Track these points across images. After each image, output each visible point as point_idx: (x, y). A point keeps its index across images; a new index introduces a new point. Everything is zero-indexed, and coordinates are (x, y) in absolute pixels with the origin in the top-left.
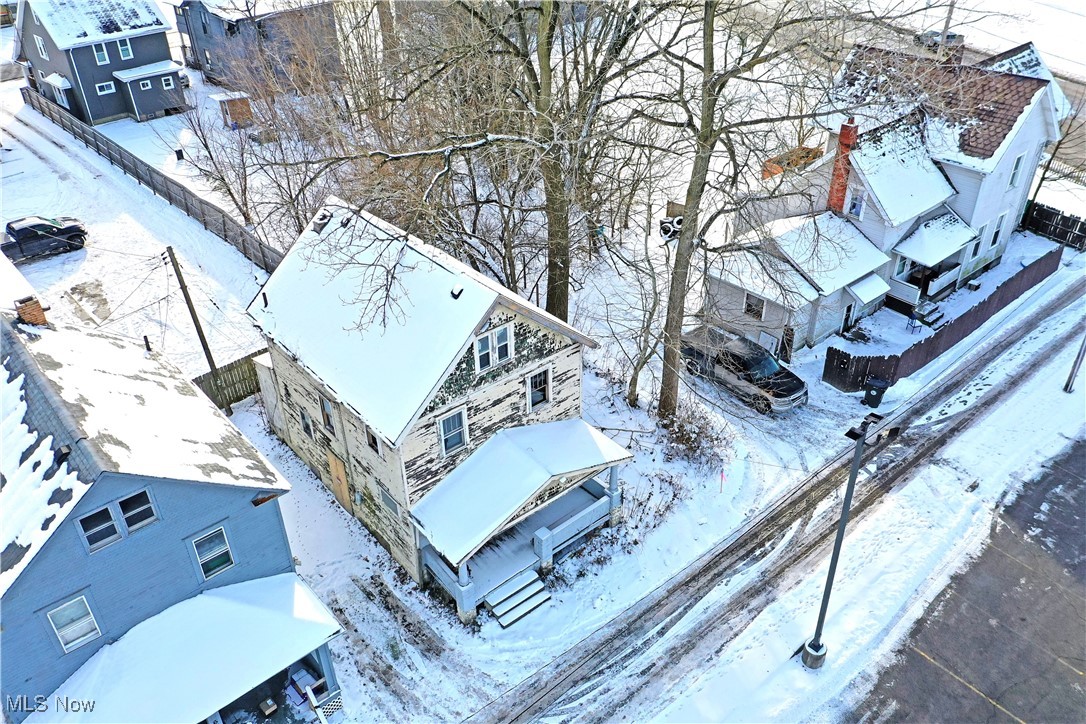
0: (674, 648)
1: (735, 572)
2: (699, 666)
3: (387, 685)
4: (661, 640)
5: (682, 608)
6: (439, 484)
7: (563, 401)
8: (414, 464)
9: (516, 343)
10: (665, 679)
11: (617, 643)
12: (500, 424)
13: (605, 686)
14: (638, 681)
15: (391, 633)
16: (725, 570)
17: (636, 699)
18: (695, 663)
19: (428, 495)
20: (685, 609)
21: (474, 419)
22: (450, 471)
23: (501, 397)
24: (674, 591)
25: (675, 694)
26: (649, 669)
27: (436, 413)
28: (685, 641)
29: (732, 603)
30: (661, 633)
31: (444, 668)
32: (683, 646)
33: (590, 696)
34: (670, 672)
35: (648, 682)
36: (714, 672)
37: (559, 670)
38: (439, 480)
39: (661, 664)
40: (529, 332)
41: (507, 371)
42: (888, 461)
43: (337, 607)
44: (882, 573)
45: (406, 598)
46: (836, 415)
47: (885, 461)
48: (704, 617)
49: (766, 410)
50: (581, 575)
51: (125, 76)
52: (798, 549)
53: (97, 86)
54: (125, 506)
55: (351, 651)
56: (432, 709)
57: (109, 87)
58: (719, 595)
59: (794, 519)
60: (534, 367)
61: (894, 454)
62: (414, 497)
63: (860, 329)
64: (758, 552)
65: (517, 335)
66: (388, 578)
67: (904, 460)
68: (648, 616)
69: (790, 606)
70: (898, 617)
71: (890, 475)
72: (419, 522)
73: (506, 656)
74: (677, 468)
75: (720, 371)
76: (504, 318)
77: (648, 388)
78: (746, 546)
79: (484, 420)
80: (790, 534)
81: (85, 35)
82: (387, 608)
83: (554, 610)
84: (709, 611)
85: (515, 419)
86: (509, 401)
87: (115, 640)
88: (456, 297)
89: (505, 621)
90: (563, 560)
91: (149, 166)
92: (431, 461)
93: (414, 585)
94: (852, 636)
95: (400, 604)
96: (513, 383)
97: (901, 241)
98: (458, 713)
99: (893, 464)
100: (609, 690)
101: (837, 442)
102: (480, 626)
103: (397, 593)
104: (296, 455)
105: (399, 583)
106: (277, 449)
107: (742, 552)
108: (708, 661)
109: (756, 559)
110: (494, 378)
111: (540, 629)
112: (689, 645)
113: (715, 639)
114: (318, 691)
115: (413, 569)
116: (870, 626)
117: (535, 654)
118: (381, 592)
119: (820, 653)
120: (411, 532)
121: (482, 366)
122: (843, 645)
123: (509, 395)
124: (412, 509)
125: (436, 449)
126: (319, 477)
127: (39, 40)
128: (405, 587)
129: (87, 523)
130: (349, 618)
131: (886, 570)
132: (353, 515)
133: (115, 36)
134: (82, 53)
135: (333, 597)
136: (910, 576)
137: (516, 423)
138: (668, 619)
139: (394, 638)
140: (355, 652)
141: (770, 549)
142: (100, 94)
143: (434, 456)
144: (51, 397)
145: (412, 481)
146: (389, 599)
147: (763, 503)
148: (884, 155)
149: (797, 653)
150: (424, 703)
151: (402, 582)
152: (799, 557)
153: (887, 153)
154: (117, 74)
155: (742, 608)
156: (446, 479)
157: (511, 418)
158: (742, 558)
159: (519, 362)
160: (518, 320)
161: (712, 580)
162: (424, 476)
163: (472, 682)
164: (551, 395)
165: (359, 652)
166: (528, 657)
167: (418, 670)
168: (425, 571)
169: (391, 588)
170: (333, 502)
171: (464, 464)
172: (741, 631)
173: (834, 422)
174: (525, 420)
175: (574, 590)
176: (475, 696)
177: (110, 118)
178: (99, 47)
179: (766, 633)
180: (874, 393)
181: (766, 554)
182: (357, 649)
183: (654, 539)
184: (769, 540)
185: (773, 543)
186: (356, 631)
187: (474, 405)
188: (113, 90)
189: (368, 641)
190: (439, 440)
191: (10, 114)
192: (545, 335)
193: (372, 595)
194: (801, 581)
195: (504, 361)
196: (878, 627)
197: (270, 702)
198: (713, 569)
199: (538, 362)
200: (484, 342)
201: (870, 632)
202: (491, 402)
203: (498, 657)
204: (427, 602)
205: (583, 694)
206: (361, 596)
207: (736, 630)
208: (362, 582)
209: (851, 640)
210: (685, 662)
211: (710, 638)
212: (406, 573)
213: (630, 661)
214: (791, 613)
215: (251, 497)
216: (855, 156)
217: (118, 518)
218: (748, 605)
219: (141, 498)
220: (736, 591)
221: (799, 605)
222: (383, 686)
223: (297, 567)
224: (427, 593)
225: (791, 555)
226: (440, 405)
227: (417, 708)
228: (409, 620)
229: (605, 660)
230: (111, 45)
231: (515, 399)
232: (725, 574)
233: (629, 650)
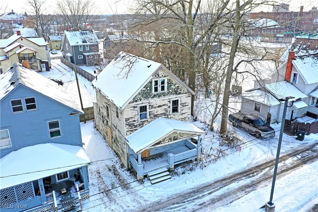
0: (214, 199)
1: (241, 180)
2: (223, 206)
4: (209, 196)
5: (219, 188)
6: (137, 131)
7: (184, 114)
8: (128, 120)
9: (168, 86)
10: (208, 208)
11: (192, 194)
12: (161, 115)
13: (185, 206)
14: (198, 207)
15: (113, 181)
16: (238, 179)
18: (221, 205)
19: (133, 134)
20: (220, 188)
21: (151, 110)
22: (141, 127)
23: (161, 104)
24: (217, 182)
26: (203, 204)
27: (137, 103)
28: (218, 197)
29: (238, 189)
30: (210, 194)
31: (128, 193)
32: (217, 199)
33: (179, 209)
34: (211, 206)
35: (201, 208)
36: (228, 208)
37: (169, 199)
38: (137, 129)
39: (208, 203)
40: (173, 84)
41: (164, 96)
42: (306, 156)
43: (99, 172)
44: (301, 187)
45: (122, 172)
46: (286, 141)
47: (304, 155)
48: (227, 191)
49: (260, 137)
50: (183, 173)
51: (86, 54)
52: (267, 176)
53: (78, 56)
55: (98, 184)
56: (120, 204)
57: (81, 57)
58: (234, 185)
59: (267, 167)
60: (173, 97)
61: (308, 154)
62: (127, 133)
63: (297, 121)
64: (251, 175)
65: (168, 83)
66: (118, 166)
67: (312, 156)
68: (206, 188)
69: (261, 192)
70: (307, 202)
71: (306, 159)
73: (151, 192)
76: (164, 75)
78: (247, 173)
79: (155, 111)
80: (264, 172)
81: (78, 43)
82: (115, 174)
83: (171, 182)
84: (229, 190)
85: (165, 115)
86: (164, 107)
87: (16, 150)
88: (149, 67)
89: (153, 182)
90: (178, 168)
91: (85, 71)
92: (134, 121)
93: (126, 169)
94: (287, 205)
95: (119, 174)
96: (166, 101)
97: (312, 92)
98: (129, 207)
99: (308, 157)
100: (186, 208)
101: (286, 148)
102: (144, 182)
103: (119, 171)
104: (100, 133)
105: (121, 168)
106: (96, 132)
107: (245, 174)
108: (226, 205)
109: (250, 177)
110: (159, 96)
111: (165, 186)
112: (220, 199)
113: (230, 199)
115: (126, 165)
116: (295, 203)
117: (161, 193)
118: (114, 170)
119: (273, 206)
120: (125, 147)
121: (155, 91)
122: (283, 207)
123: (164, 105)
124: (127, 137)
125: (136, 117)
126: (105, 139)
128: (122, 169)
129: (13, 103)
130: (101, 175)
131: (303, 186)
132: (112, 149)
133: (85, 44)
134: (76, 47)
135: (98, 169)
136: (313, 189)
137: (166, 116)
138: (213, 190)
139: (114, 182)
141: (256, 175)
142: (79, 58)
143: (136, 120)
145: (127, 127)
146: (116, 172)
147: (255, 162)
149: (263, 207)
150: (118, 202)
151: (122, 168)
152: (267, 178)
153: (306, 63)
154: (84, 54)
155: (243, 191)
156: (140, 130)
157: (164, 114)
158: (245, 176)
159: (168, 94)
160: (168, 78)
161: (232, 181)
162: (132, 127)
163: (136, 198)
164: (179, 110)
165: (101, 185)
166: (158, 194)
167: (119, 192)
168: (130, 164)
169: (118, 169)
170: (108, 146)
171: (147, 126)
172: (241, 197)
173: (285, 143)
174: (169, 117)
175: (180, 177)
176: (136, 202)
177: (80, 65)
178: (81, 46)
179: (251, 199)
180: (300, 135)
181: (254, 176)
182: (100, 184)
183: (212, 166)
184: (256, 172)
185: (257, 173)
186: (102, 179)
187: (152, 105)
189: (105, 182)
190: (138, 114)
191: (56, 64)
192: (178, 87)
193: (111, 170)
194: (267, 186)
195: (163, 91)
196: (299, 204)
197: (64, 189)
198: (233, 178)
199: (175, 96)
200: (156, 82)
201: (294, 205)
202: (157, 106)
203: (147, 192)
204: (128, 174)
205: (176, 208)
206: (107, 170)
207: (239, 197)
208: (109, 166)
210: (217, 204)
211: (229, 198)
212: (124, 165)
213: (196, 200)
214: (262, 194)
215: (70, 112)
216: (294, 62)
217: (24, 105)
218: (245, 190)
220: (241, 185)
221: (266, 193)
222: (106, 195)
223: (83, 145)
224: (129, 172)
225: (264, 177)
226: (139, 101)
227: (114, 203)
228: (121, 178)
229: (187, 199)
230: (84, 46)
231: (166, 107)
232: (237, 180)
233: (196, 197)
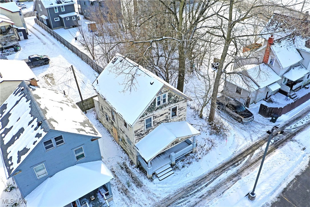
0: (210, 191)
1: (229, 169)
2: (217, 197)
3: (126, 194)
4: (206, 188)
6: (144, 138)
7: (181, 116)
8: (137, 132)
9: (168, 98)
10: (206, 200)
11: (193, 188)
12: (162, 122)
13: (189, 200)
14: (198, 200)
15: (128, 179)
16: (226, 168)
17: (198, 205)
18: (216, 196)
19: (140, 141)
20: (214, 179)
21: (155, 120)
22: (147, 134)
23: (163, 114)
24: (211, 174)
25: (209, 204)
26: (202, 196)
27: (144, 117)
29: (228, 179)
30: (206, 186)
31: (142, 191)
32: (212, 190)
33: (184, 203)
34: (208, 198)
35: (201, 200)
36: (221, 199)
37: (176, 194)
39: (206, 195)
40: (172, 95)
41: (165, 106)
42: (278, 139)
43: (113, 171)
44: (274, 173)
45: (133, 170)
46: (262, 124)
47: (276, 139)
48: (219, 182)
49: (241, 122)
50: (183, 167)
51: (62, 16)
52: (248, 164)
53: (55, 19)
54: (56, 139)
55: (116, 184)
56: (138, 203)
57: (58, 19)
58: (224, 176)
59: (248, 155)
60: (173, 106)
61: (279, 137)
62: (136, 141)
63: (271, 99)
64: (236, 164)
65: (169, 96)
66: (128, 163)
67: (282, 139)
68: (202, 180)
69: (245, 181)
70: (278, 187)
71: (278, 144)
72: (137, 148)
73: (160, 189)
74: (213, 137)
75: (227, 109)
76: (165, 91)
77: (206, 113)
78: (233, 162)
79: (157, 120)
80: (246, 159)
81: (52, 4)
82: (127, 172)
83: (175, 176)
84: (221, 181)
85: (167, 120)
86: (165, 115)
87: (51, 176)
88: (152, 84)
89: (161, 179)
90: (178, 162)
91: (67, 42)
92: (142, 131)
93: (135, 166)
94: (264, 191)
95: (131, 171)
96: (167, 110)
97: (285, 73)
98: (146, 204)
99: (279, 140)
100: (190, 201)
101: (262, 132)
102: (153, 180)
103: (130, 168)
104: (104, 126)
105: (131, 165)
106: (99, 124)
107: (231, 164)
108: (220, 195)
109: (236, 166)
110: (161, 108)
111: (171, 182)
112: (214, 190)
113: (222, 189)
114: (106, 195)
115: (135, 162)
116: (270, 189)
117: (169, 189)
118: (125, 167)
119: (254, 196)
120: (135, 151)
121: (158, 105)
122: (261, 194)
123: (165, 113)
124: (136, 144)
125: (143, 128)
126: (110, 133)
127: (40, 5)
128: (132, 166)
129: (45, 143)
130: (116, 174)
131: (276, 172)
132: (119, 144)
133: (60, 5)
134: (51, 9)
135: (112, 168)
136: (282, 175)
137: (167, 121)
138: (208, 182)
139: (129, 181)
140: (117, 184)
141: (240, 163)
142: (55, 21)
143: (143, 130)
144: (38, 107)
145: (136, 137)
146: (128, 170)
147: (238, 149)
148: (281, 47)
149: (247, 195)
150: (136, 200)
151: (132, 165)
152: (249, 166)
153: (282, 46)
154: (61, 16)
155: (231, 180)
156: (146, 136)
157: (165, 120)
158: (231, 165)
159: (169, 104)
160: (169, 92)
161: (222, 171)
162: (140, 135)
163: (150, 196)
164: (177, 114)
165: (118, 184)
166: (167, 190)
167: (135, 191)
168: (138, 162)
169: (128, 166)
170: (113, 140)
171: (151, 132)
172: (230, 187)
173: (261, 126)
174: (169, 121)
175: (181, 171)
176: (151, 200)
177: (57, 28)
178: (56, 8)
179: (237, 188)
180: (274, 118)
181: (239, 165)
182: (118, 183)
183: (205, 158)
184: (240, 161)
185: (241, 162)
186: (118, 178)
187: (155, 116)
188: (59, 20)
189: (121, 181)
190: (145, 125)
191: (31, 26)
192: (177, 96)
193: (123, 168)
194: (249, 173)
195: (164, 103)
196: (272, 190)
197: (93, 197)
198: (223, 168)
199: (174, 104)
200: (159, 98)
201: (269, 191)
202: (160, 115)
203: (158, 189)
204: (138, 171)
205: (182, 202)
206: (120, 168)
207: (228, 187)
208: (120, 164)
209: (264, 193)
210: (213, 195)
211: (221, 188)
212: (133, 162)
213: (196, 194)
214: (245, 183)
215: (90, 139)
216: (273, 47)
217: (54, 142)
218: (233, 179)
219: (61, 137)
220: (229, 175)
221: (248, 181)
222: (125, 195)
223: (102, 159)
224: (138, 169)
225: (246, 165)
226: (145, 115)
227: (134, 202)
228: (133, 176)
229: (189, 193)
230: (59, 7)
231: (167, 114)
232: (226, 170)
233: (196, 190)
